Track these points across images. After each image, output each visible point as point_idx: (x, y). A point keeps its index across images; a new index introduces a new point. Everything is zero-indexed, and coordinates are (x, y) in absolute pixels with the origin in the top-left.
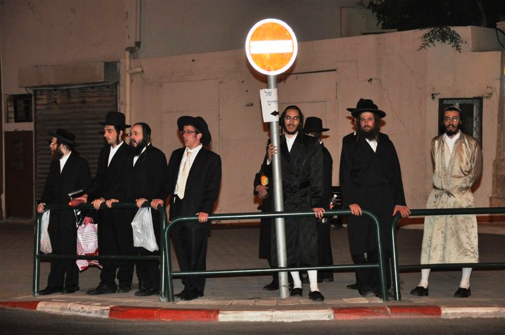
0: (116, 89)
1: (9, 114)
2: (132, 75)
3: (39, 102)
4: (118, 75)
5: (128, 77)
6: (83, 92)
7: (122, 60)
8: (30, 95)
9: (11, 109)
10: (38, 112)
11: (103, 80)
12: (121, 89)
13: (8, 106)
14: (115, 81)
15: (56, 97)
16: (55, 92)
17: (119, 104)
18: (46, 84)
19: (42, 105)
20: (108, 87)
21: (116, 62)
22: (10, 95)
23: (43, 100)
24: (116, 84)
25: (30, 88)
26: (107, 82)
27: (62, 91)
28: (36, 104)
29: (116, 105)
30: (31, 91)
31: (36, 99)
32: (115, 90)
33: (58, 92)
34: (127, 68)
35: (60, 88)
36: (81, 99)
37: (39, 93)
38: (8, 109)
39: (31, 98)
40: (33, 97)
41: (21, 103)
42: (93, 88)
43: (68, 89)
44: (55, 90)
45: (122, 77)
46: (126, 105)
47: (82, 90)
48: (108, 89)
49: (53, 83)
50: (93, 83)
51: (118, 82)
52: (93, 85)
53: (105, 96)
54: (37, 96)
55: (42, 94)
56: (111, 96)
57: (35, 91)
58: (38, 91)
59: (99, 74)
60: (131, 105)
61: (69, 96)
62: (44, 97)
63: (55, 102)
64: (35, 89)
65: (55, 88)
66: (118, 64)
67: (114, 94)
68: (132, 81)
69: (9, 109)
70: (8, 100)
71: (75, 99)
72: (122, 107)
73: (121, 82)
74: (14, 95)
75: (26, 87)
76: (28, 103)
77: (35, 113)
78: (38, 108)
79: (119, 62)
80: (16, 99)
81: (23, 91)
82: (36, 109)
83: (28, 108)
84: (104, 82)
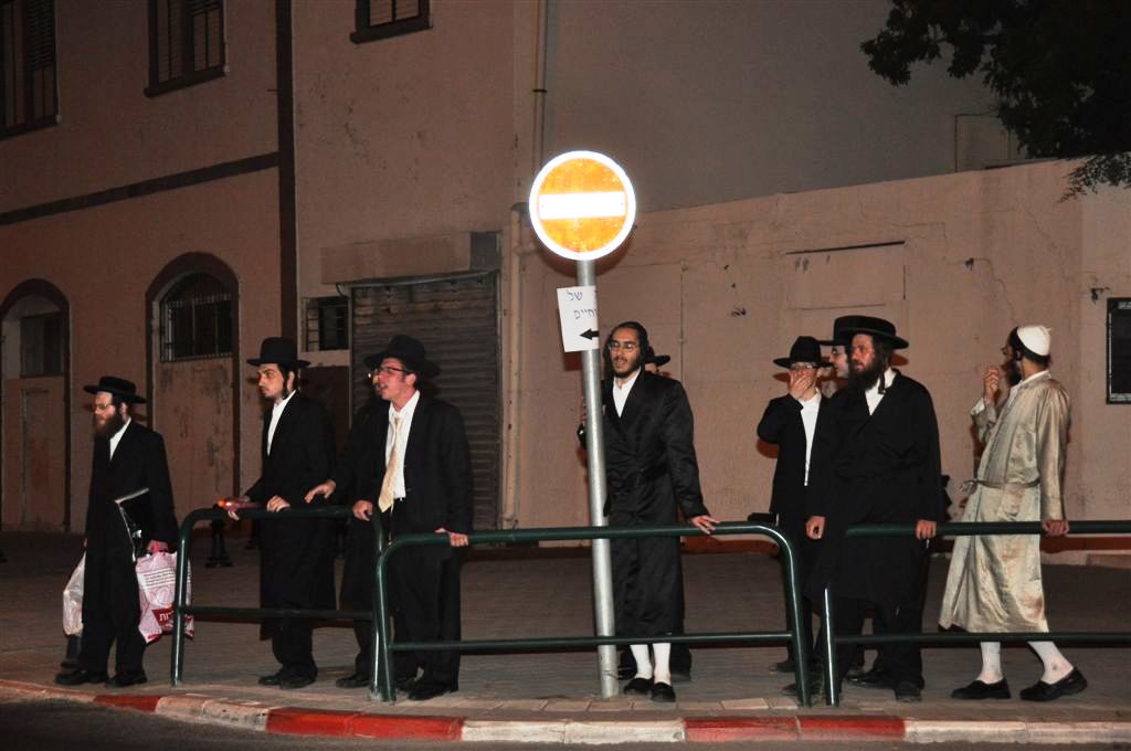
0: (495, 284)
1: (310, 334)
2: (523, 256)
3: (359, 312)
4: (498, 258)
5: (516, 261)
6: (437, 291)
7: (506, 228)
8: (343, 299)
9: (314, 325)
10: (358, 331)
11: (467, 268)
12: (502, 284)
13: (307, 320)
14: (491, 269)
15: (390, 300)
16: (387, 293)
17: (499, 313)
18: (370, 276)
19: (365, 316)
20: (480, 280)
21: (495, 233)
22: (313, 300)
23: (367, 307)
24: (494, 275)
25: (344, 284)
26: (478, 271)
27: (399, 289)
28: (354, 315)
29: (495, 315)
30: (345, 291)
31: (354, 306)
32: (491, 285)
33: (392, 292)
34: (515, 244)
35: (395, 284)
36: (432, 304)
37: (359, 293)
38: (307, 325)
39: (347, 303)
40: (349, 302)
41: (331, 315)
42: (453, 282)
43: (410, 286)
44: (388, 288)
45: (506, 262)
46: (511, 315)
47: (435, 287)
48: (479, 285)
49: (380, 273)
50: (454, 274)
51: (498, 271)
52: (452, 278)
53: (475, 299)
54: (357, 300)
55: (365, 296)
56: (486, 298)
57: (353, 290)
58: (358, 288)
59: (462, 256)
60: (520, 315)
61: (411, 300)
62: (368, 301)
63: (388, 310)
64: (352, 286)
65: (387, 283)
66: (498, 236)
67: (491, 294)
68: (523, 268)
69: (310, 325)
70: (308, 309)
71: (423, 305)
72: (504, 319)
73: (503, 271)
74: (319, 299)
75: (337, 284)
76: (342, 312)
77: (354, 332)
78: (358, 322)
79: (500, 231)
80: (321, 306)
81: (332, 292)
82: (353, 324)
83: (342, 323)
84: (471, 272)
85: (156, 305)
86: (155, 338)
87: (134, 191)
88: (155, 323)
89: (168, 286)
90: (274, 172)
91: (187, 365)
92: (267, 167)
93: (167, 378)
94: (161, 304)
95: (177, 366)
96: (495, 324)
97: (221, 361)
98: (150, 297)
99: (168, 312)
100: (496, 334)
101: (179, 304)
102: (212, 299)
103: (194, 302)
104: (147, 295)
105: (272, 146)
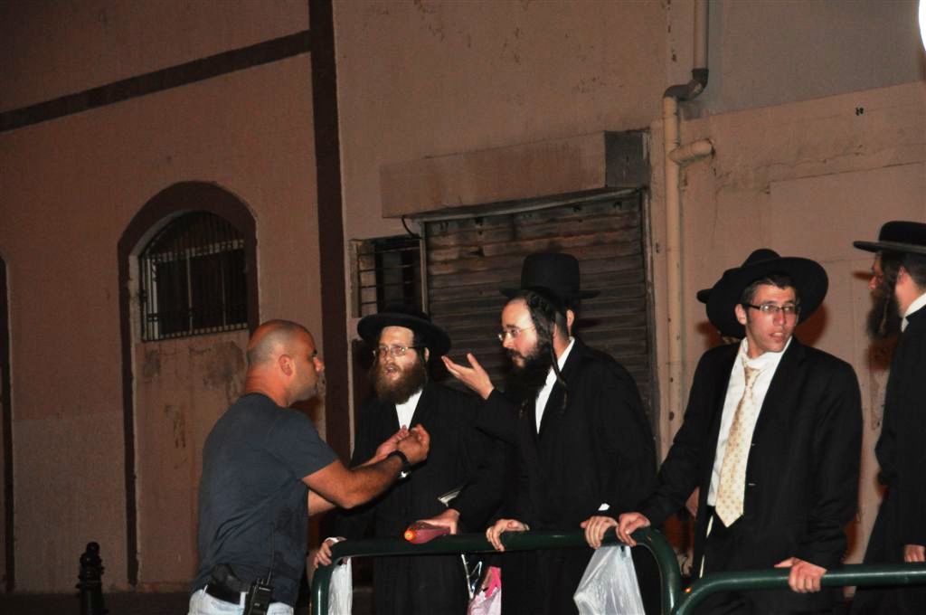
0: (641, 208)
1: (364, 292)
2: (683, 164)
3: (437, 256)
4: (646, 167)
5: (673, 171)
6: (553, 220)
7: (656, 125)
8: (413, 239)
9: (369, 279)
10: (435, 284)
11: (601, 185)
12: (653, 207)
13: (359, 272)
14: (636, 185)
15: (481, 238)
16: (478, 227)
17: (648, 250)
18: (454, 203)
19: (445, 262)
20: (618, 202)
21: (641, 130)
22: (365, 241)
23: (448, 250)
24: (641, 193)
25: (413, 217)
26: (615, 190)
27: (496, 220)
28: (429, 262)
29: (642, 253)
30: (415, 227)
31: (429, 249)
32: (636, 209)
33: (486, 226)
34: (671, 147)
35: (489, 214)
36: (546, 241)
37: (436, 229)
38: (359, 278)
39: (418, 245)
40: (422, 243)
41: (393, 261)
42: (577, 207)
43: (512, 216)
44: (479, 220)
45: (657, 174)
46: (667, 250)
47: (550, 216)
48: (617, 210)
49: (470, 199)
50: (576, 195)
51: (646, 188)
52: (576, 200)
53: (612, 230)
54: (434, 241)
55: (444, 234)
56: (628, 228)
57: (427, 226)
58: (433, 222)
59: (593, 167)
60: (682, 250)
61: (514, 236)
62: (451, 241)
63: (480, 253)
64: (425, 220)
65: (478, 212)
66: (645, 136)
67: (635, 222)
68: (684, 182)
69: (363, 280)
70: (359, 255)
71: (530, 243)
72: (657, 257)
73: (653, 187)
74: (375, 241)
75: (404, 217)
76: (410, 258)
77: (429, 287)
78: (435, 272)
79: (648, 129)
80: (378, 250)
81: (395, 229)
82: (429, 275)
83: (410, 275)
84: (606, 190)
85: (133, 260)
86: (134, 308)
87: (97, 97)
88: (133, 286)
89: (152, 231)
90: (304, 59)
91: (182, 344)
92: (293, 53)
93: (153, 363)
94: (141, 257)
95: (168, 346)
96: (644, 266)
97: (233, 337)
98: (124, 250)
99: (151, 268)
100: (644, 280)
101: (167, 257)
102: (215, 248)
103: (191, 253)
104: (120, 246)
105: (300, 22)
